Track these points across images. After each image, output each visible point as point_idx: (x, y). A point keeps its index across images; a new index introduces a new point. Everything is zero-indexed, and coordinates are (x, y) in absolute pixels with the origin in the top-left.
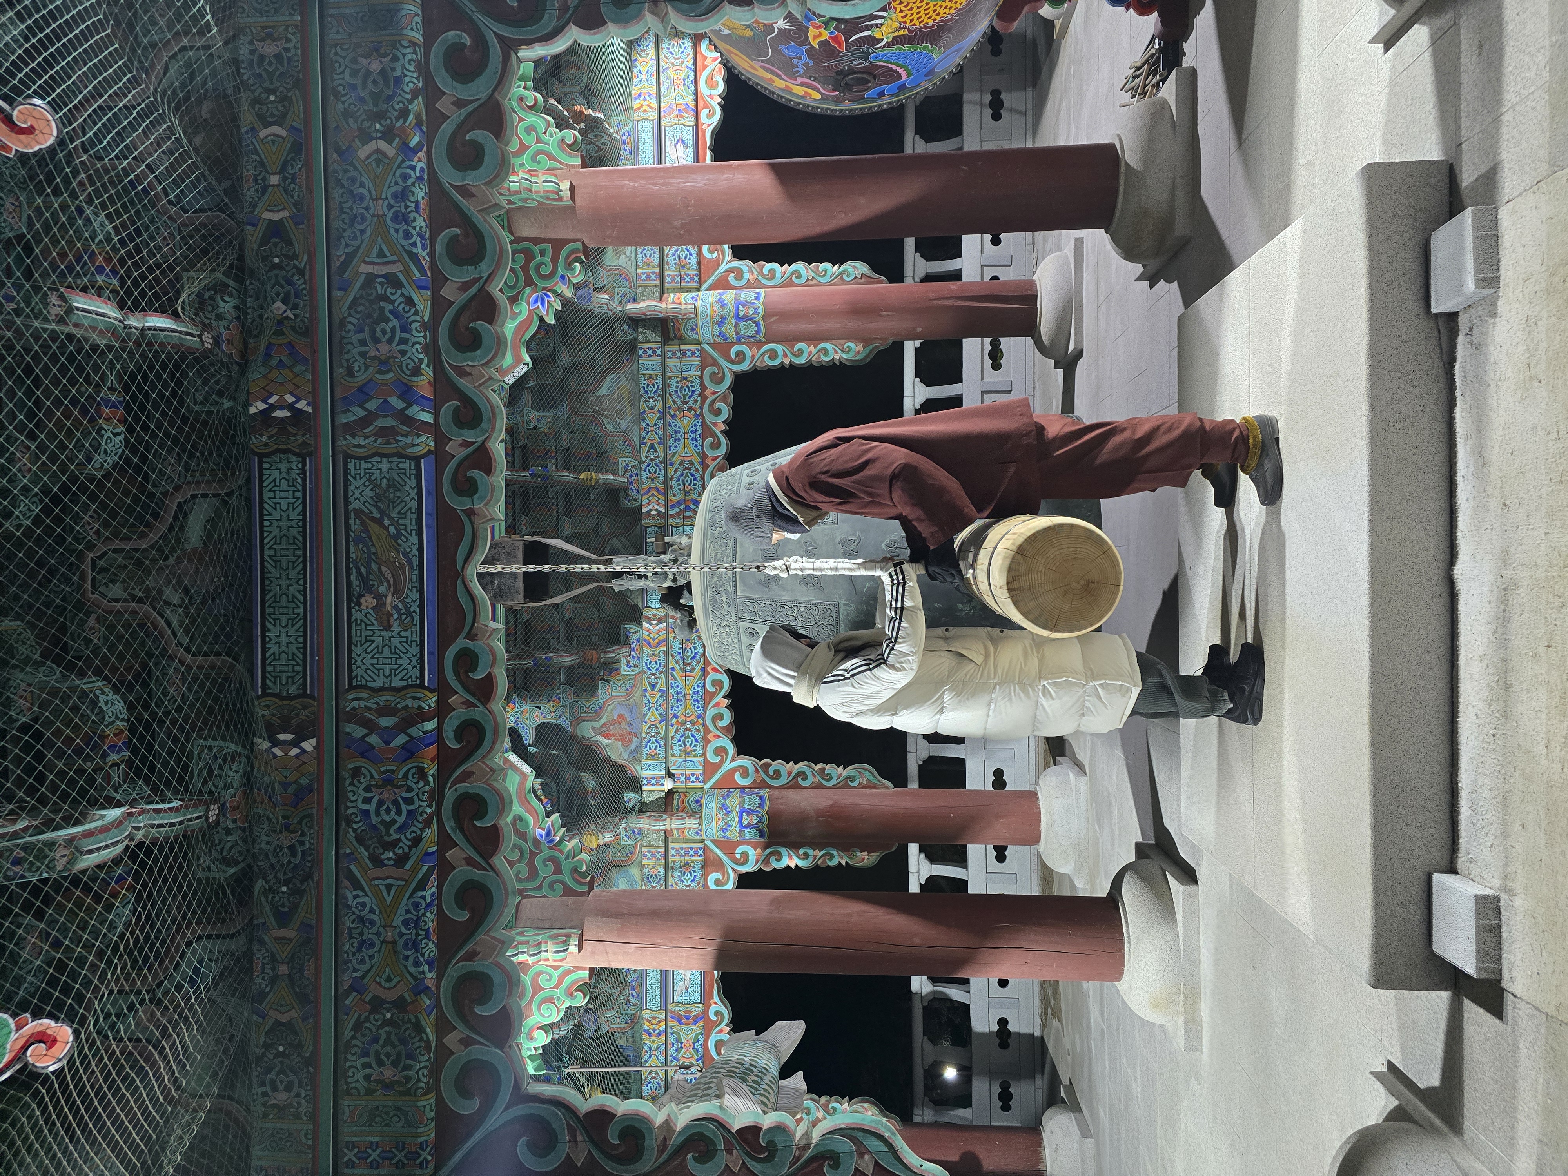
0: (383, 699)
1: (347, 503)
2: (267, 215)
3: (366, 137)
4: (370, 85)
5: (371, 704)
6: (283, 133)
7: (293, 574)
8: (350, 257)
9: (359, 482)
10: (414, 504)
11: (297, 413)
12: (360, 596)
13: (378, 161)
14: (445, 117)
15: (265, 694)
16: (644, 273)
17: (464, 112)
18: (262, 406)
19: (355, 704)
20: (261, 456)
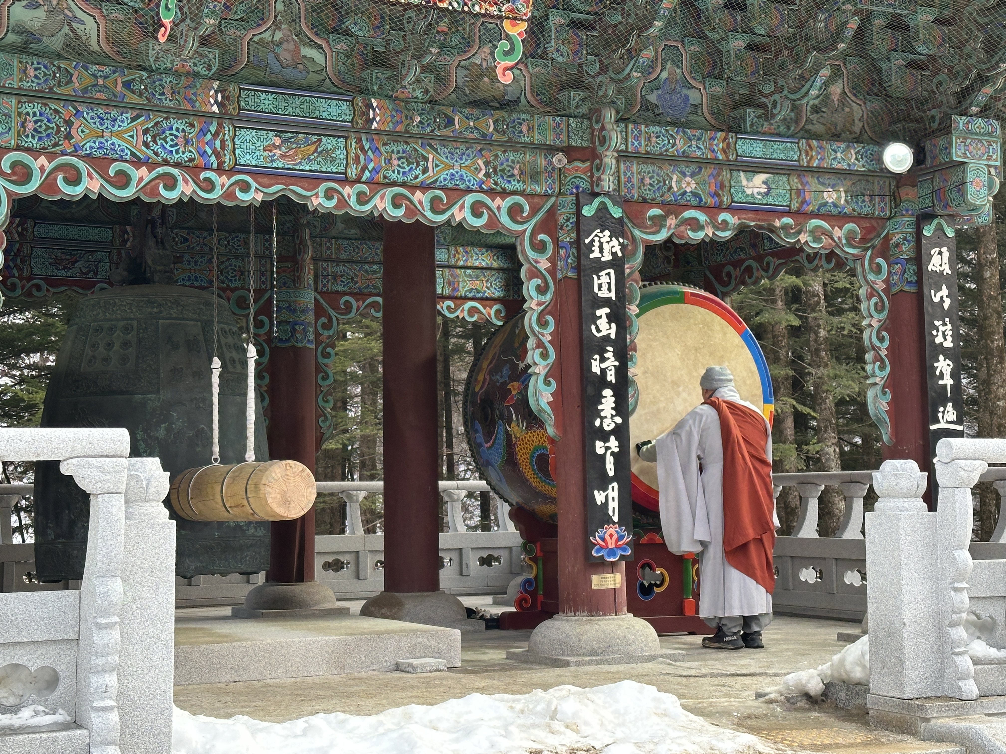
0: (229, 143)
1: (325, 135)
2: (457, 118)
3: (487, 164)
4: (508, 168)
5: (227, 137)
6: (491, 130)
7: (298, 111)
8: (436, 150)
9: (334, 143)
10: (324, 170)
11: (371, 121)
12: (280, 137)
13: (476, 169)
14: (493, 201)
15: (240, 89)
16: (331, 244)
17: (496, 211)
18: (375, 105)
19: (227, 129)
20: (352, 101)
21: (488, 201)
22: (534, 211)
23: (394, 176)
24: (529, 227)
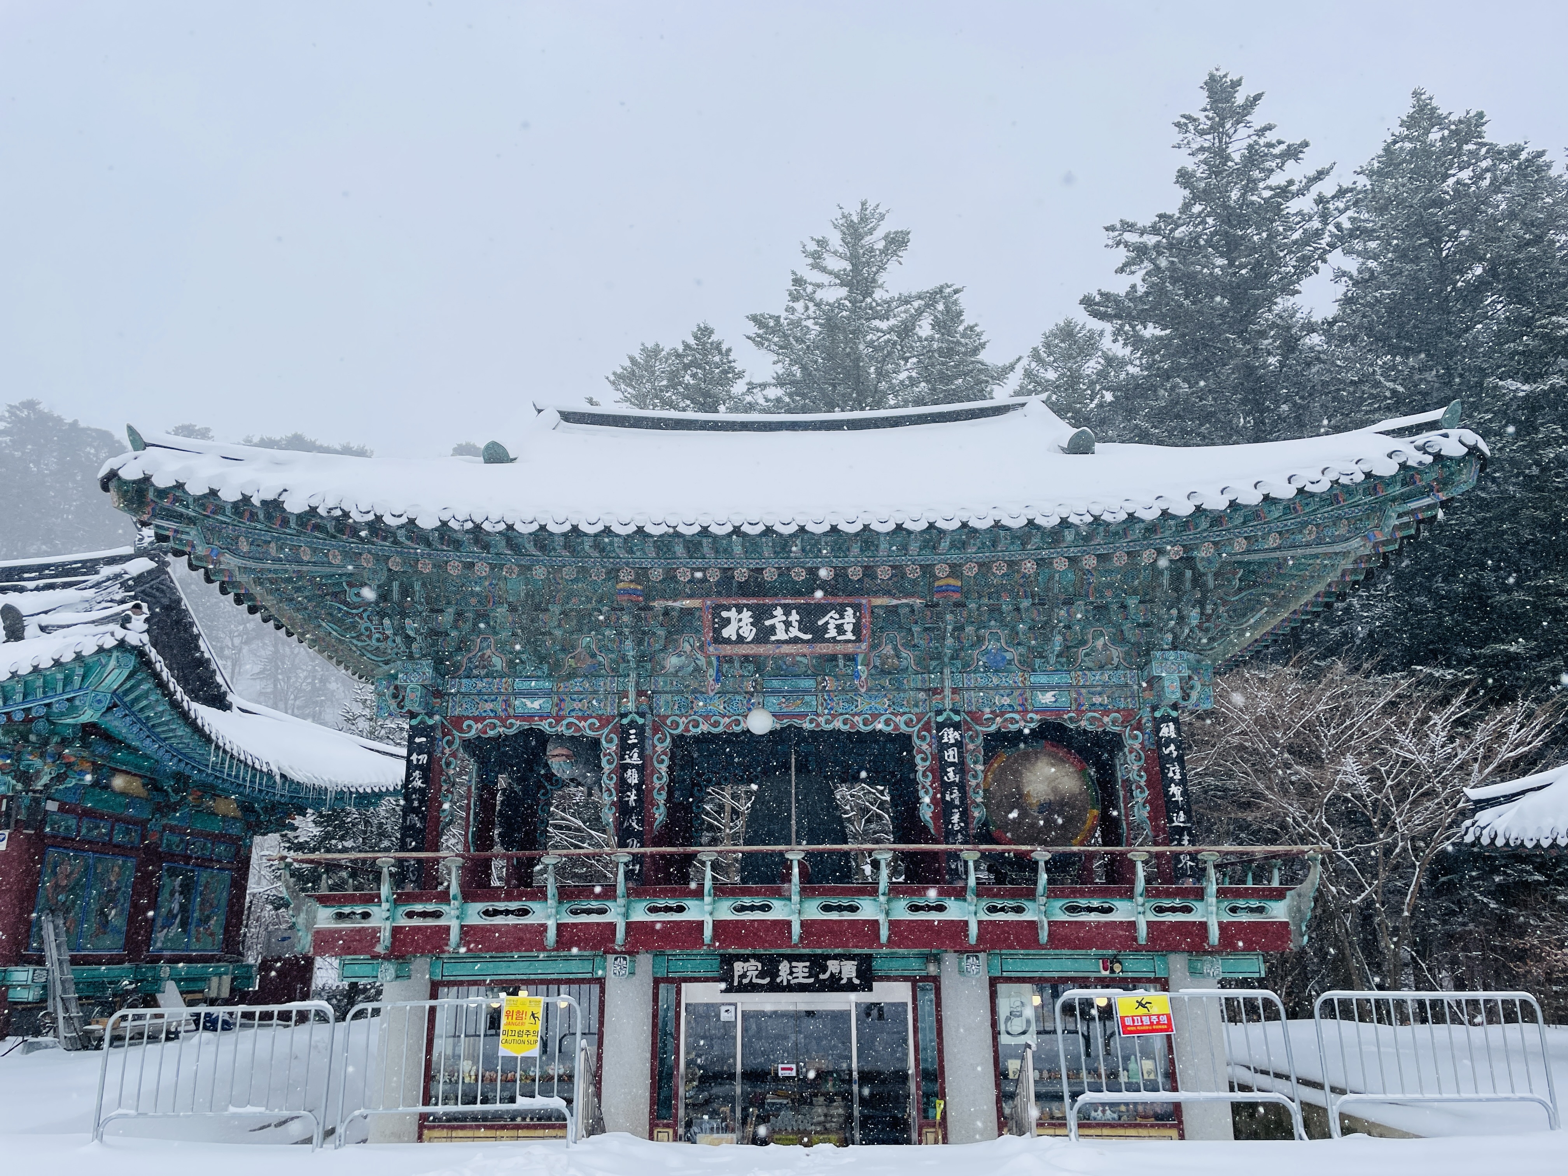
21: (893, 718)
22: (918, 721)
23: (840, 711)
24: (916, 729)
